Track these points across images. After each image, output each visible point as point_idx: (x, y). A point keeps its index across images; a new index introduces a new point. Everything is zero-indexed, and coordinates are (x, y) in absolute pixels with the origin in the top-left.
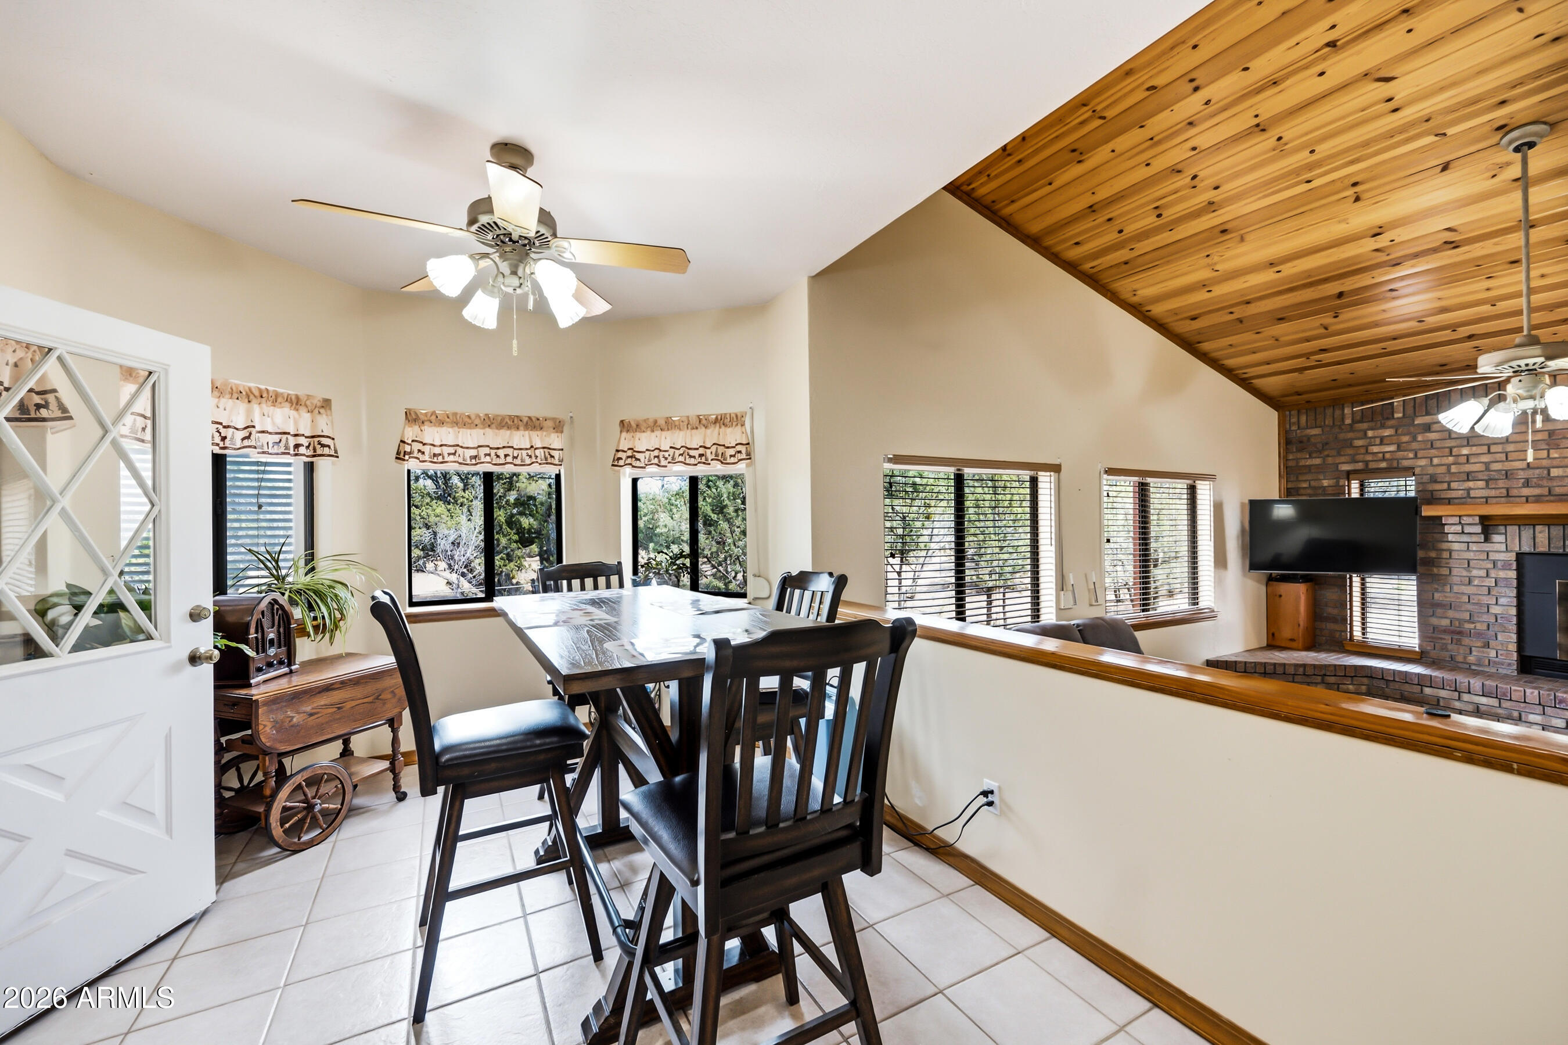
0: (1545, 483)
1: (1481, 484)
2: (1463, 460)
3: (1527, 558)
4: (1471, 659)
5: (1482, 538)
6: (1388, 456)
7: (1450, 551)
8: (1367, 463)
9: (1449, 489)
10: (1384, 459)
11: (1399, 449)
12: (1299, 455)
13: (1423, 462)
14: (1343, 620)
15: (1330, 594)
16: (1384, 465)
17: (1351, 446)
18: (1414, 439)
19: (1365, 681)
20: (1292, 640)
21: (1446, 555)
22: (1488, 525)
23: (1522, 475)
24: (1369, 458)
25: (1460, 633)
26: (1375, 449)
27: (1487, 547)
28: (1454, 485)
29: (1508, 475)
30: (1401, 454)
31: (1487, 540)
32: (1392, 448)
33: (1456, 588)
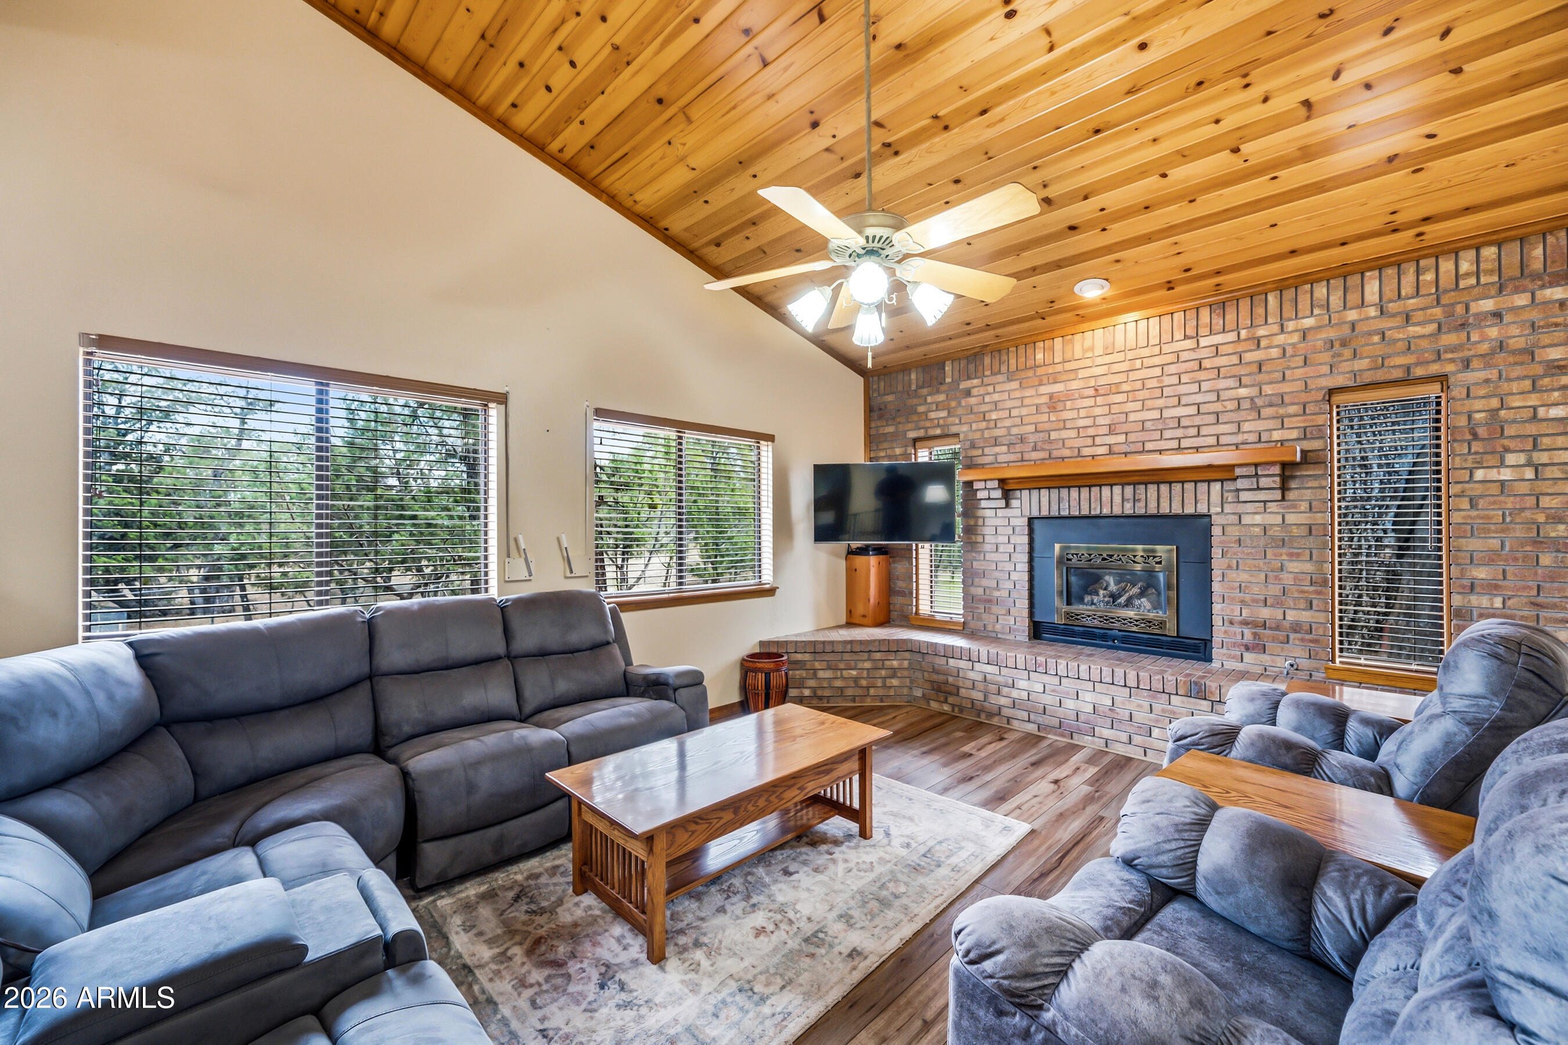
0: (1046, 447)
1: (1004, 449)
2: (992, 424)
3: (1036, 521)
4: (998, 627)
5: (1002, 503)
6: (941, 422)
7: (984, 518)
8: (926, 429)
9: (983, 455)
10: (938, 426)
11: (949, 415)
12: (879, 423)
13: (965, 428)
14: (909, 594)
15: (899, 567)
16: (938, 432)
17: (916, 412)
18: (959, 404)
19: (907, 655)
20: (864, 616)
21: (980, 522)
22: (1007, 489)
23: (1032, 438)
24: (928, 424)
25: (990, 601)
26: (932, 415)
27: (1008, 512)
28: (987, 451)
29: (1022, 439)
30: (951, 420)
31: (1007, 505)
32: (944, 414)
33: (988, 556)
